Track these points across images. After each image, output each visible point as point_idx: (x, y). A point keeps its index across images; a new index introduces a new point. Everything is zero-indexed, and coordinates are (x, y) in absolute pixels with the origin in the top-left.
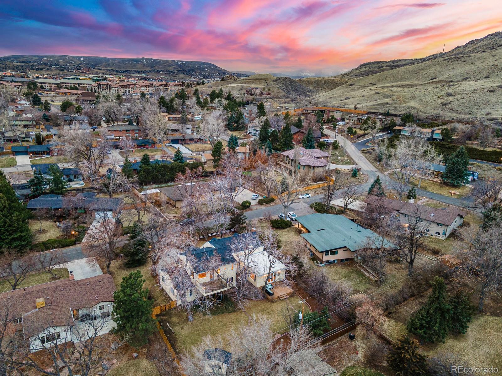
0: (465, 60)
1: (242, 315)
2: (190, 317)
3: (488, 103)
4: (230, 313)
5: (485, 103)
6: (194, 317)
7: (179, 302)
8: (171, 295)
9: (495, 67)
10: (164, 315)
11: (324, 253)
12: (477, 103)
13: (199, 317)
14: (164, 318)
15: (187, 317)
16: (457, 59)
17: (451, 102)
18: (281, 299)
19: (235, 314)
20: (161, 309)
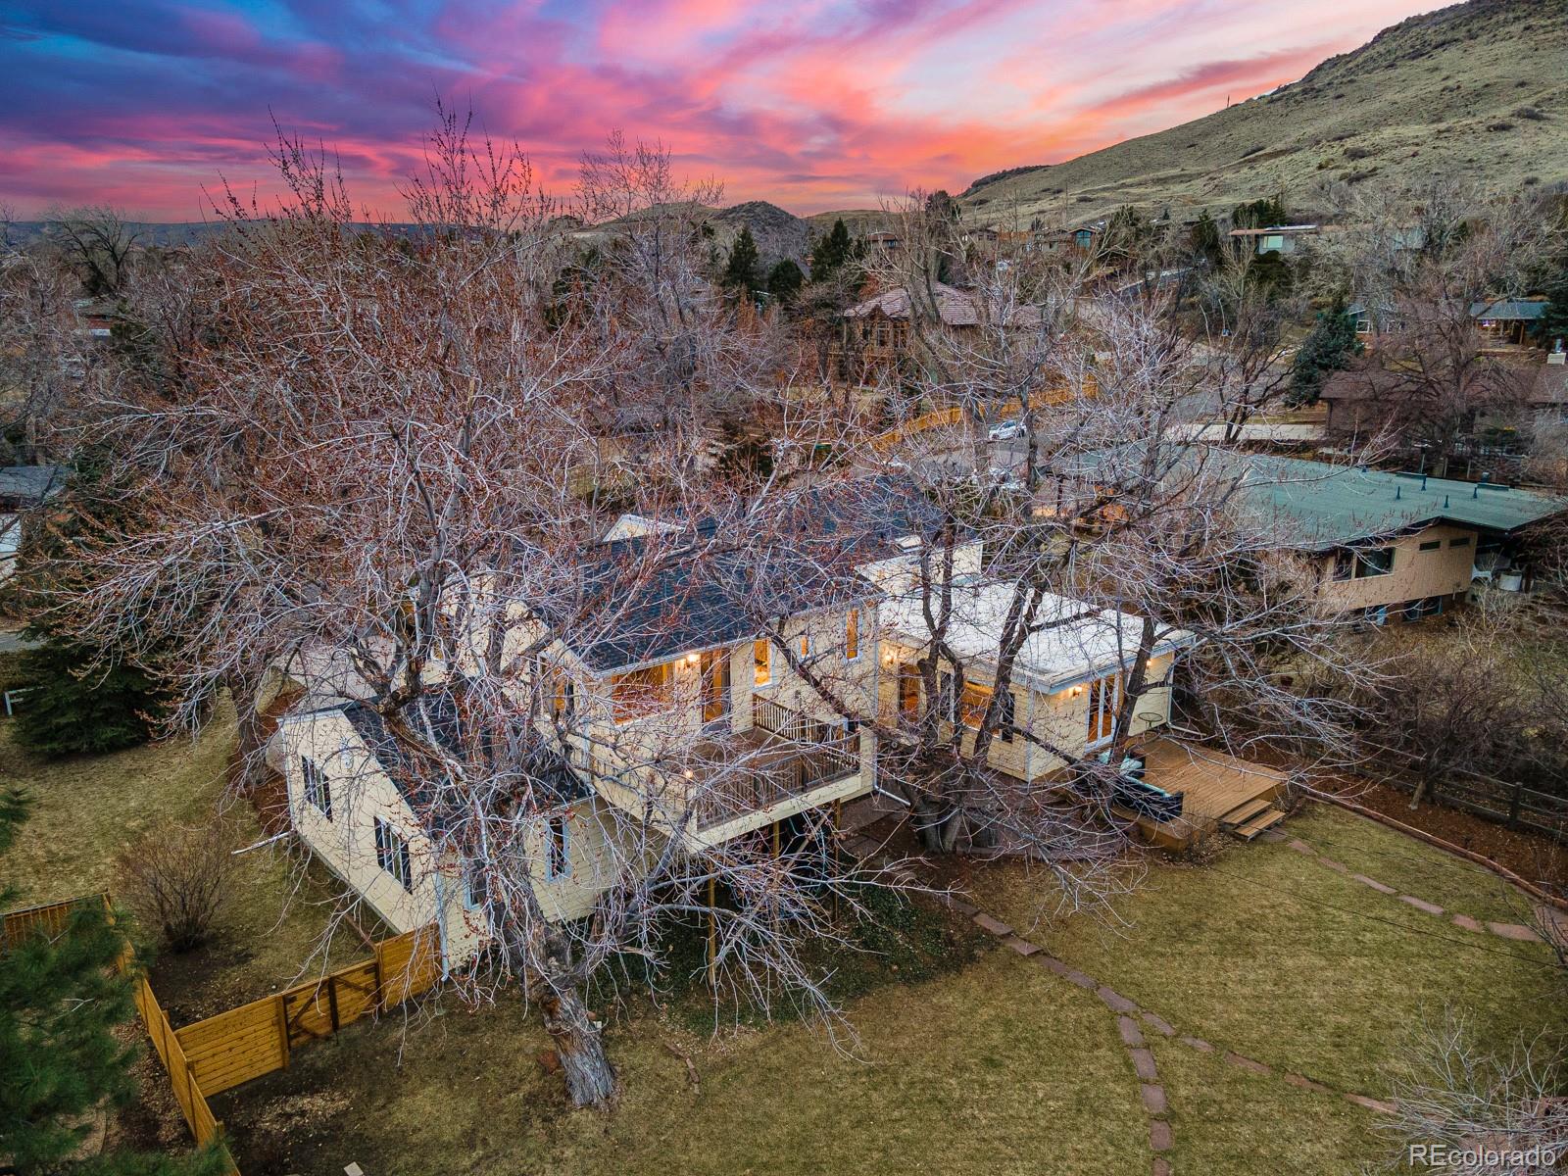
0: (1341, 91)
1: (1037, 987)
2: (584, 1067)
3: (1508, 159)
4: (922, 978)
5: (1496, 160)
6: (620, 1053)
7: (461, 944)
8: (379, 889)
9: (1454, 94)
10: (315, 1082)
11: (1331, 567)
12: (1470, 161)
13: (667, 1052)
14: (318, 1105)
15: (551, 1068)
16: (1314, 93)
17: (1375, 169)
18: (1249, 832)
19: (971, 981)
20: (290, 1028)
